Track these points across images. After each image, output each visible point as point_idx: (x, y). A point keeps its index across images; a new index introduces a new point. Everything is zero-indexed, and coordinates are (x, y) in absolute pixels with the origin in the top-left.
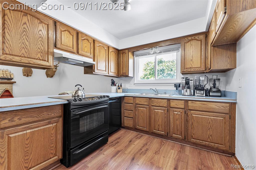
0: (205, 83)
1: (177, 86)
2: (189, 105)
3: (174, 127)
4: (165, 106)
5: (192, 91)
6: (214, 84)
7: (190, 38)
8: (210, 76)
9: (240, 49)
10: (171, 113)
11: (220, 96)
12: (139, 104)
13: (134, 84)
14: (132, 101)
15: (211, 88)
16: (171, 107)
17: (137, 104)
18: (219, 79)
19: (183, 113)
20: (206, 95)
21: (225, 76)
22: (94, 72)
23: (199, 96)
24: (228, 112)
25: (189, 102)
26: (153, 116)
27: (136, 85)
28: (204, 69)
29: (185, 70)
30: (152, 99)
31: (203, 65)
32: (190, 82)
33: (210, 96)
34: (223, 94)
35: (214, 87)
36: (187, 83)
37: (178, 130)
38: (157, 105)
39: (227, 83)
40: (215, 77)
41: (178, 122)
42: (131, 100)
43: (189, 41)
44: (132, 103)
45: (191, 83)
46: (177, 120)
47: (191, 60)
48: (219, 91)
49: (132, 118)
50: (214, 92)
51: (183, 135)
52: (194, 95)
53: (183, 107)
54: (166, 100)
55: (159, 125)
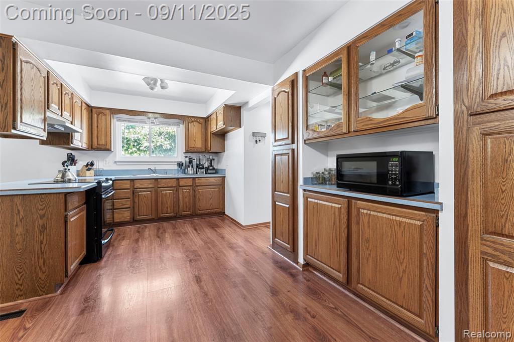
0: (204, 162)
1: (180, 165)
2: (196, 181)
3: (183, 204)
4: (174, 185)
5: (195, 170)
6: (211, 163)
7: (193, 119)
8: (207, 156)
9: (227, 140)
10: (181, 192)
11: (215, 173)
12: (140, 188)
13: (116, 162)
14: (129, 186)
15: (208, 167)
16: (180, 186)
17: (137, 189)
18: (214, 159)
19: (192, 190)
20: (206, 173)
21: (217, 156)
22: (72, 143)
23: (201, 173)
24: (221, 183)
25: (196, 179)
26: (160, 199)
27: (118, 163)
28: (204, 150)
29: (189, 150)
30: (159, 180)
31: (204, 146)
32: (193, 160)
33: (208, 173)
34: (216, 171)
35: (211, 166)
36: (190, 162)
37: (187, 207)
38: (165, 186)
39: (219, 162)
40: (211, 157)
41: (187, 200)
42: (126, 184)
43: (192, 122)
44: (129, 188)
45: (194, 162)
46: (186, 198)
47: (195, 140)
48: (214, 169)
49: (129, 208)
50: (211, 170)
51: (192, 210)
52: (196, 173)
53: (191, 184)
54: (175, 180)
55: (167, 208)
